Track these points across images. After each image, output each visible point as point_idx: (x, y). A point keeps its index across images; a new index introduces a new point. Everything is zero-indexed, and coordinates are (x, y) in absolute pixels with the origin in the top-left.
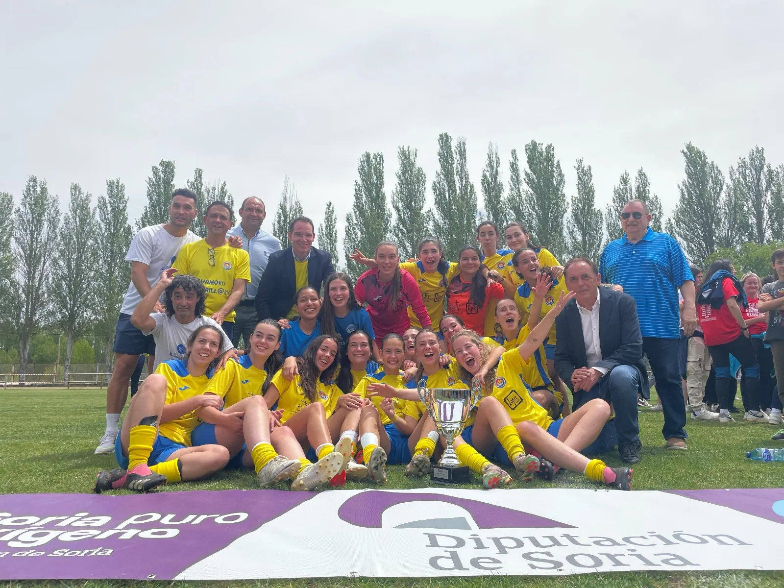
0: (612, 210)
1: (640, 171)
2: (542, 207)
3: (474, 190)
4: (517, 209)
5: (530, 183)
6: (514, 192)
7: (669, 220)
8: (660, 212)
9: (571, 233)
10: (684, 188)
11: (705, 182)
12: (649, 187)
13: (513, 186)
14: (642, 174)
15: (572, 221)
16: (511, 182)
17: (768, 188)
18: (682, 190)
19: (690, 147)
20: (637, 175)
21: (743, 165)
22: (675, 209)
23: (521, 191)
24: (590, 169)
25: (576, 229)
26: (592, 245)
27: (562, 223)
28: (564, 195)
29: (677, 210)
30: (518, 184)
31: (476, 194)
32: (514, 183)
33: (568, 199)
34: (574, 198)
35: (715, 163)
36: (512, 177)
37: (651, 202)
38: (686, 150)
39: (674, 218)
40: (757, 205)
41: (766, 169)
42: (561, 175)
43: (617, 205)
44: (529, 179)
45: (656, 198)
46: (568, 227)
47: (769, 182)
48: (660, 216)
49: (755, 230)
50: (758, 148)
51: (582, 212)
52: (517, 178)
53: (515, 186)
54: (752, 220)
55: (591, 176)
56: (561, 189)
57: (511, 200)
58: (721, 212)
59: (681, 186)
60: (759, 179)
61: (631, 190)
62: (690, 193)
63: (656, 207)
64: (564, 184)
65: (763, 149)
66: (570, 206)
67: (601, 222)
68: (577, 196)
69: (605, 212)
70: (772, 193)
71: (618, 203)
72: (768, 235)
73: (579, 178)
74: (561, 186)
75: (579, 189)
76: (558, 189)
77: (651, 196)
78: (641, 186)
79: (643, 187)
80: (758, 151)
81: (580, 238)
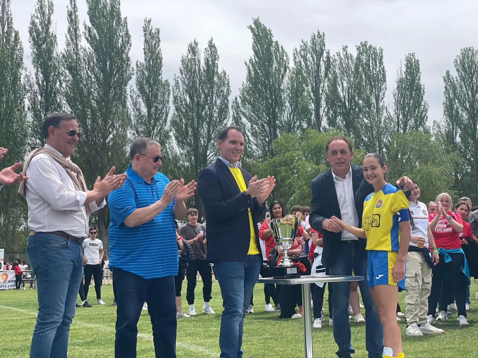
0: (180, 82)
1: (211, 42)
2: (103, 70)
3: (19, 39)
4: (73, 69)
5: (91, 39)
6: (71, 48)
7: (236, 99)
8: (228, 90)
9: (135, 104)
10: (251, 66)
11: (270, 61)
12: (218, 60)
13: (69, 39)
14: (211, 46)
15: (136, 90)
16: (68, 35)
17: (326, 75)
18: (249, 68)
19: (257, 23)
20: (207, 46)
21: (304, 48)
22: (241, 87)
23: (79, 47)
24: (158, 33)
25: (140, 100)
26: (157, 120)
27: (125, 92)
28: (128, 59)
29: (244, 89)
30: (76, 39)
31: (22, 44)
32: (71, 38)
33: (133, 65)
34: (139, 63)
35: (280, 44)
36: (69, 29)
37: (219, 78)
38: (253, 26)
39: (240, 97)
40: (316, 91)
41: (325, 55)
42: (127, 35)
43: (184, 76)
44: (90, 35)
45: (224, 72)
46: (131, 97)
47: (327, 69)
48: (228, 94)
49: (313, 117)
50: (319, 33)
51: (148, 82)
52: (76, 30)
53: (72, 40)
54: (312, 106)
55: (159, 41)
56: (126, 51)
57: (67, 57)
58: (284, 95)
59: (248, 63)
60: (318, 66)
61: (199, 61)
62: (256, 73)
63: (224, 83)
64: (131, 46)
65: (324, 34)
66: (135, 72)
67: (169, 94)
68: (143, 61)
69: (172, 83)
70: (329, 80)
71: (185, 75)
72: (324, 123)
73: (146, 41)
74: (127, 49)
75: (145, 53)
76: (123, 51)
77: (220, 71)
78: (210, 59)
79: (212, 60)
80: (319, 36)
81: (144, 110)
